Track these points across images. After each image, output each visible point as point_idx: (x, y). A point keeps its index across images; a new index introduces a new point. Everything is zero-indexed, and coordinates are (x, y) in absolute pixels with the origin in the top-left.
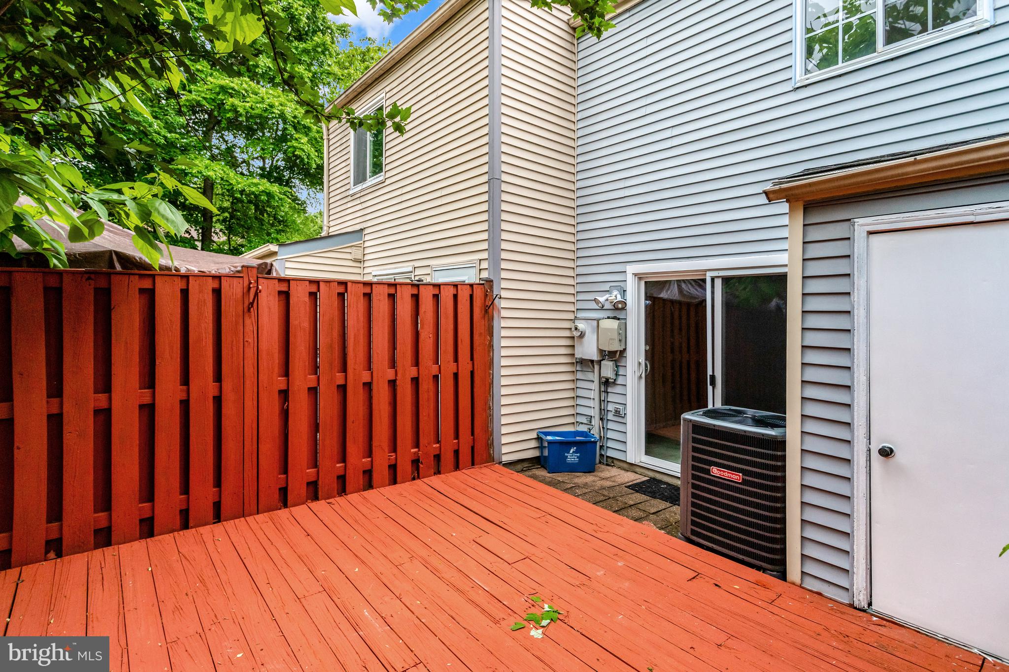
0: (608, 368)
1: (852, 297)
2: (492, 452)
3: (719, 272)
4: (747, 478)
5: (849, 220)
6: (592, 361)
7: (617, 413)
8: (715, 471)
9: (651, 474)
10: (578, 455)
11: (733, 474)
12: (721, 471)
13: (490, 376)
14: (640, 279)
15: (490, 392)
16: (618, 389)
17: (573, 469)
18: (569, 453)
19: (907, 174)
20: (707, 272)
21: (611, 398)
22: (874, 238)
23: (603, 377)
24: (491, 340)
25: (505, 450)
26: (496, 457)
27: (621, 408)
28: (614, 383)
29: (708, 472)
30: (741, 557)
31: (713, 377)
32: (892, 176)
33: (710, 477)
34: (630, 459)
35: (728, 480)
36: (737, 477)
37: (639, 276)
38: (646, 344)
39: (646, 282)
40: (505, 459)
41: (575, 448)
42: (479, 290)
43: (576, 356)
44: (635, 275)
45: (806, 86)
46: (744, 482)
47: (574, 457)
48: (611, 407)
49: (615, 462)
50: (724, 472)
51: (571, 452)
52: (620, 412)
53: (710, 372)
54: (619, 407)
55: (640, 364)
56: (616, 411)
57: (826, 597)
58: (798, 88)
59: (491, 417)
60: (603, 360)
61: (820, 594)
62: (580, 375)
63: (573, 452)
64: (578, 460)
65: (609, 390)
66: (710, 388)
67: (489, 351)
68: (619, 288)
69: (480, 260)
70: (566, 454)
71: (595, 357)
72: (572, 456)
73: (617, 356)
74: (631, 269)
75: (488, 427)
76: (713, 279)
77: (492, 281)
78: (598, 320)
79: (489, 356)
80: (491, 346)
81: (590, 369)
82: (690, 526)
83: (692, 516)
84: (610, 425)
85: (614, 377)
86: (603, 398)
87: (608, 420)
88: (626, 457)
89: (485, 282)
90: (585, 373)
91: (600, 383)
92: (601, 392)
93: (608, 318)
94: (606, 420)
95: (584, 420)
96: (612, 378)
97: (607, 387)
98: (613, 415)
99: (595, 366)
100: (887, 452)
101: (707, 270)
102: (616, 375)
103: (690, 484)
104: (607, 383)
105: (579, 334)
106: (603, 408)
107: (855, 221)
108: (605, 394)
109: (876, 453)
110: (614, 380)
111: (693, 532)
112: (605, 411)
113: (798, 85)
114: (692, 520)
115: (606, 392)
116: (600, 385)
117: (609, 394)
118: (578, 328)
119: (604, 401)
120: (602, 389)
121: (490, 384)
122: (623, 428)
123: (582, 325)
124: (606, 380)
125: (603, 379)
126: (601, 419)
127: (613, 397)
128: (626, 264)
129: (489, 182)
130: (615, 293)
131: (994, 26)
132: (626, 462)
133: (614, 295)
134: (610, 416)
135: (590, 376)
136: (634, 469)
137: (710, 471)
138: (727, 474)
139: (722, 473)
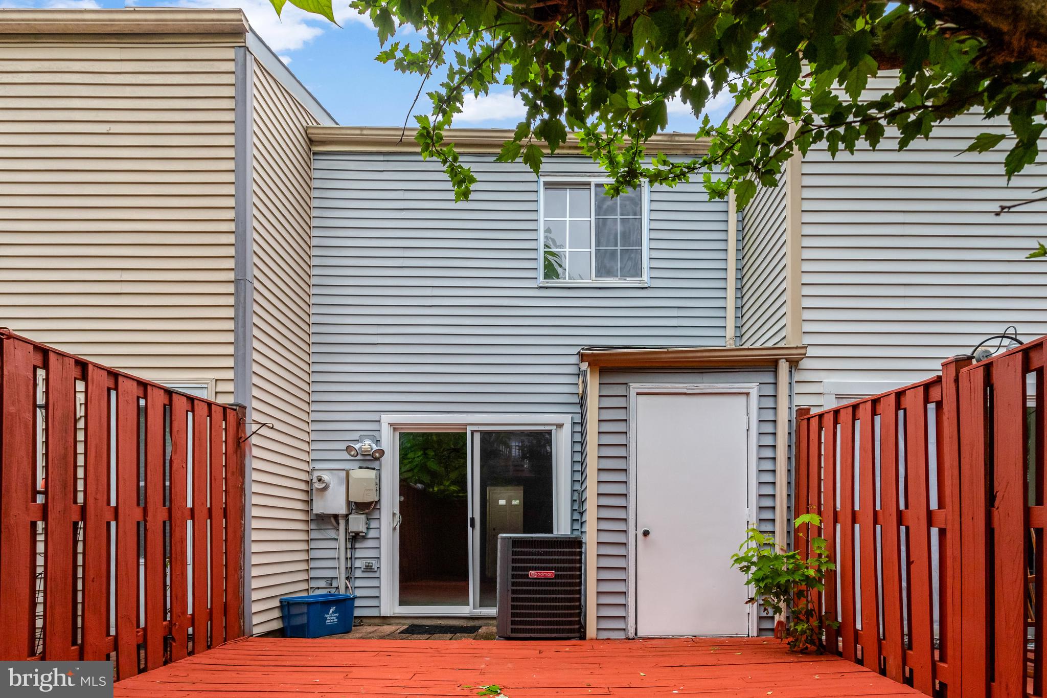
0: (358, 523)
1: (628, 435)
2: (242, 624)
3: (479, 426)
4: (558, 573)
5: (627, 384)
6: (336, 517)
7: (368, 568)
8: (533, 574)
9: (409, 622)
10: (337, 615)
11: (547, 573)
12: (537, 573)
13: (241, 528)
14: (395, 429)
15: (241, 548)
16: (369, 544)
17: (332, 631)
18: (328, 614)
19: (661, 358)
20: (468, 427)
21: (358, 554)
22: (640, 397)
23: (352, 532)
24: (243, 483)
25: (256, 620)
26: (247, 630)
27: (374, 562)
28: (364, 538)
29: (527, 576)
31: (473, 519)
32: (655, 358)
33: (531, 580)
34: (386, 611)
35: (543, 579)
36: (551, 574)
37: (394, 427)
38: (401, 494)
39: (400, 433)
40: (257, 630)
41: (334, 608)
42: (232, 416)
43: (315, 512)
44: (391, 425)
45: (547, 288)
46: (557, 577)
47: (333, 618)
48: (358, 564)
49: (364, 620)
50: (540, 573)
51: (330, 612)
52: (372, 566)
53: (470, 516)
54: (372, 562)
55: (394, 514)
56: (368, 566)
57: (614, 639)
58: (541, 287)
59: (242, 579)
60: (350, 514)
61: (609, 639)
62: (314, 535)
63: (333, 612)
64: (336, 620)
65: (357, 546)
66: (470, 529)
67: (241, 496)
68: (372, 437)
69: (217, 380)
70: (326, 616)
71: (343, 510)
72: (331, 617)
73: (367, 508)
74: (386, 419)
75: (239, 591)
76: (473, 432)
77: (245, 408)
78: (347, 472)
79: (241, 501)
80: (243, 490)
81: (333, 525)
82: (510, 627)
83: (512, 617)
84: (358, 583)
85: (365, 530)
86: (349, 556)
87: (355, 578)
88: (380, 611)
89: (238, 408)
90: (322, 531)
91: (346, 539)
92: (346, 548)
93: (361, 468)
94: (353, 578)
95: (322, 584)
96: (362, 532)
97: (355, 542)
98: (363, 571)
99: (340, 521)
100: (646, 533)
101: (467, 425)
102: (367, 528)
103: (511, 591)
104: (355, 538)
105: (324, 485)
106: (349, 566)
107: (630, 384)
108: (353, 551)
109: (640, 536)
110: (364, 534)
111: (513, 631)
112: (353, 568)
113: (541, 285)
114: (512, 621)
115: (353, 548)
116: (346, 541)
117: (357, 550)
118: (323, 478)
119: (351, 558)
120: (349, 546)
121: (241, 538)
122: (374, 583)
123: (326, 477)
124: (354, 534)
125: (351, 534)
126: (347, 578)
127: (363, 552)
128: (382, 413)
129: (236, 282)
130: (367, 442)
131: (650, 287)
132: (379, 617)
133: (367, 445)
134: (358, 573)
135: (332, 534)
136: (388, 621)
137: (528, 575)
138: (542, 574)
139: (539, 574)
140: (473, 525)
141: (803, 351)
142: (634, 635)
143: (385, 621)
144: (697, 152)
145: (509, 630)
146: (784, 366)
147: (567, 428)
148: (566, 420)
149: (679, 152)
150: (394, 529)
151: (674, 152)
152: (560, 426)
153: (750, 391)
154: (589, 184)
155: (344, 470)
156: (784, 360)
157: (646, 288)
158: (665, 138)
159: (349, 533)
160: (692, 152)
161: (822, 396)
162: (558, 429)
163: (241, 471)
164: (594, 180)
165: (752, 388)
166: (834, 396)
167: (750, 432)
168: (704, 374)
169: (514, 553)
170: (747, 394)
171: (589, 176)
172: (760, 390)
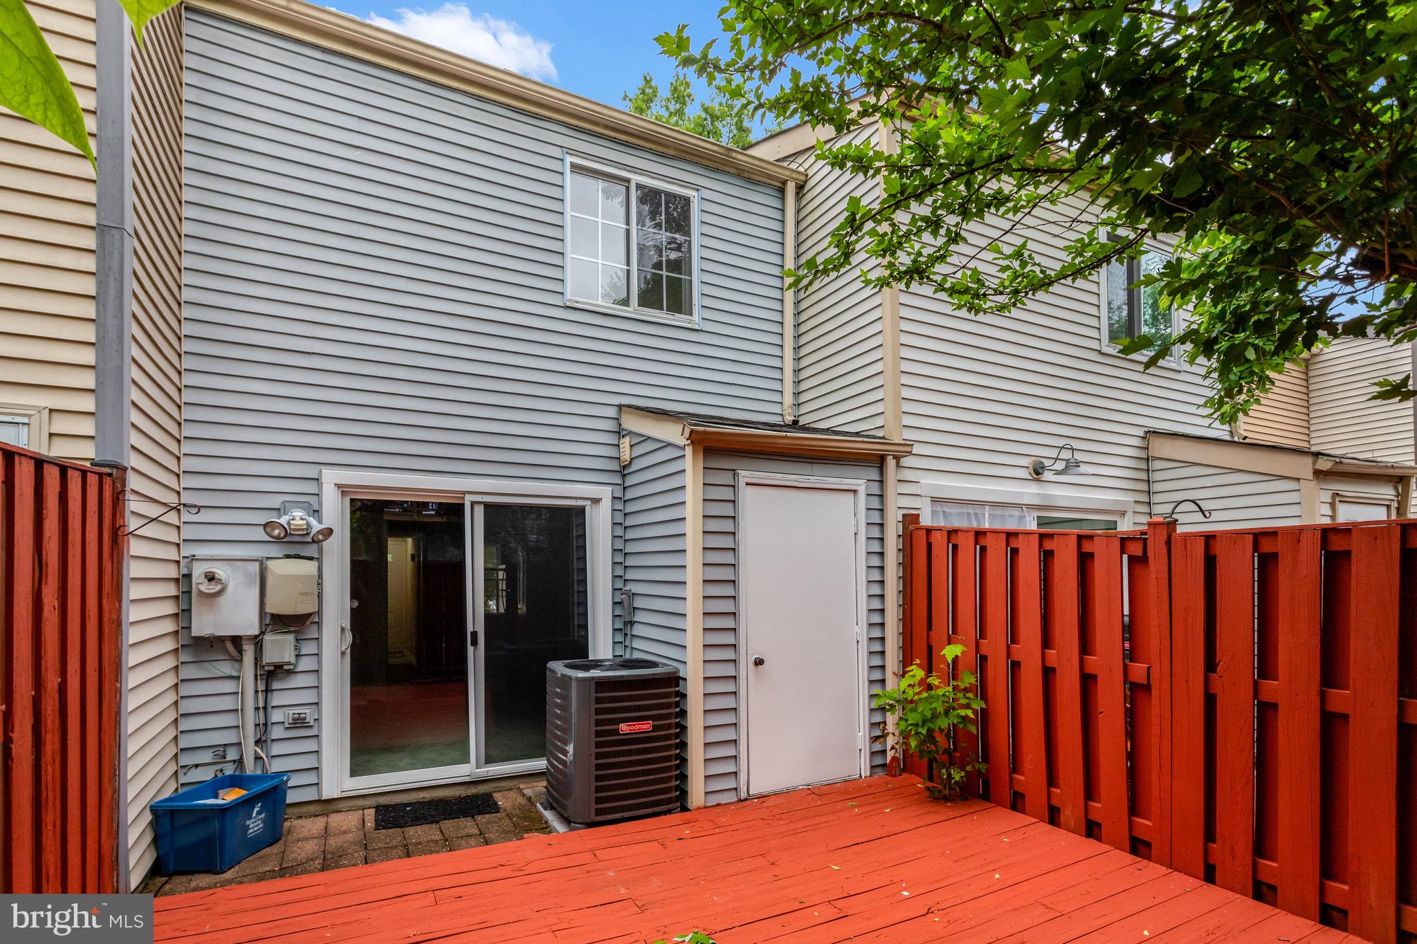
0: (279, 648)
1: (736, 536)
2: (115, 878)
3: (484, 496)
4: (656, 723)
5: (734, 470)
6: (237, 641)
7: (299, 722)
8: (624, 727)
9: (372, 802)
10: (264, 814)
11: (643, 724)
12: (630, 725)
13: (118, 696)
14: (344, 493)
17: (256, 847)
18: (250, 818)
19: (777, 444)
20: (466, 495)
21: (277, 699)
22: (748, 488)
23: (269, 664)
24: (120, 610)
26: (122, 884)
27: (308, 711)
28: (289, 673)
29: (616, 732)
30: (651, 810)
31: (474, 634)
32: (770, 443)
33: (621, 737)
34: (330, 791)
35: (638, 733)
36: (647, 726)
37: (343, 489)
38: (353, 597)
39: (352, 500)
40: (133, 883)
41: (260, 805)
42: (108, 488)
43: (194, 634)
44: (339, 486)
45: (576, 309)
46: (656, 728)
47: (257, 823)
49: (289, 810)
50: (634, 725)
51: (254, 815)
52: (305, 719)
53: (470, 629)
54: (303, 712)
55: (343, 629)
56: (298, 719)
57: (726, 804)
58: (568, 307)
59: (118, 791)
60: (263, 633)
61: (719, 805)
62: (186, 673)
63: (257, 814)
64: (262, 824)
65: (276, 685)
66: (470, 649)
68: (306, 505)
69: (52, 411)
70: (250, 822)
71: (248, 629)
72: (255, 823)
74: (331, 477)
76: (473, 504)
77: (123, 471)
78: (262, 562)
79: (117, 647)
80: (119, 624)
81: (228, 653)
82: (594, 806)
83: (596, 793)
84: (277, 749)
85: (293, 660)
86: (261, 704)
87: (273, 740)
88: (320, 792)
89: (115, 471)
90: (207, 664)
91: (256, 676)
92: (257, 692)
93: (288, 557)
94: (269, 741)
95: (206, 757)
96: (289, 663)
97: (272, 680)
98: (287, 728)
99: (245, 647)
100: (759, 662)
101: (465, 493)
102: (297, 656)
103: (594, 755)
104: (272, 674)
105: (218, 587)
106: (262, 721)
107: (739, 472)
108: (269, 695)
109: (751, 665)
110: (292, 667)
111: (599, 812)
112: (269, 724)
113: (568, 304)
114: (597, 798)
115: (268, 691)
116: (256, 679)
117: (275, 693)
118: (217, 576)
119: (265, 708)
120: (261, 687)
121: (116, 715)
122: (310, 745)
123: (221, 571)
124: (272, 668)
125: (266, 668)
126: (257, 742)
127: (287, 697)
128: (322, 467)
129: (99, 229)
130: (298, 513)
131: (702, 331)
132: (319, 801)
133: (297, 518)
134: (277, 733)
135: (227, 668)
136: (333, 806)
137: (618, 730)
138: (637, 727)
139: (632, 728)
140: (475, 643)
141: (908, 449)
142: (746, 794)
143: (328, 807)
144: (750, 175)
145: (593, 812)
146: (891, 462)
147: (606, 504)
148: (605, 493)
149: (732, 170)
150: (343, 653)
151: (728, 169)
152: (596, 501)
153: (859, 488)
154: (628, 181)
155: (257, 560)
156: (891, 457)
157: (698, 330)
158: (721, 150)
159: (264, 667)
160: (746, 175)
161: (919, 498)
162: (594, 506)
163: (118, 587)
164: (636, 178)
165: (861, 485)
166: (930, 499)
167: (859, 536)
168: (814, 465)
169: (598, 701)
170: (855, 492)
171: (629, 171)
172: (867, 488)
